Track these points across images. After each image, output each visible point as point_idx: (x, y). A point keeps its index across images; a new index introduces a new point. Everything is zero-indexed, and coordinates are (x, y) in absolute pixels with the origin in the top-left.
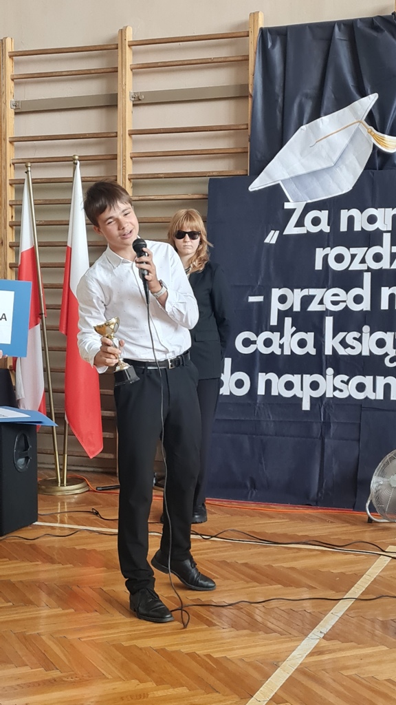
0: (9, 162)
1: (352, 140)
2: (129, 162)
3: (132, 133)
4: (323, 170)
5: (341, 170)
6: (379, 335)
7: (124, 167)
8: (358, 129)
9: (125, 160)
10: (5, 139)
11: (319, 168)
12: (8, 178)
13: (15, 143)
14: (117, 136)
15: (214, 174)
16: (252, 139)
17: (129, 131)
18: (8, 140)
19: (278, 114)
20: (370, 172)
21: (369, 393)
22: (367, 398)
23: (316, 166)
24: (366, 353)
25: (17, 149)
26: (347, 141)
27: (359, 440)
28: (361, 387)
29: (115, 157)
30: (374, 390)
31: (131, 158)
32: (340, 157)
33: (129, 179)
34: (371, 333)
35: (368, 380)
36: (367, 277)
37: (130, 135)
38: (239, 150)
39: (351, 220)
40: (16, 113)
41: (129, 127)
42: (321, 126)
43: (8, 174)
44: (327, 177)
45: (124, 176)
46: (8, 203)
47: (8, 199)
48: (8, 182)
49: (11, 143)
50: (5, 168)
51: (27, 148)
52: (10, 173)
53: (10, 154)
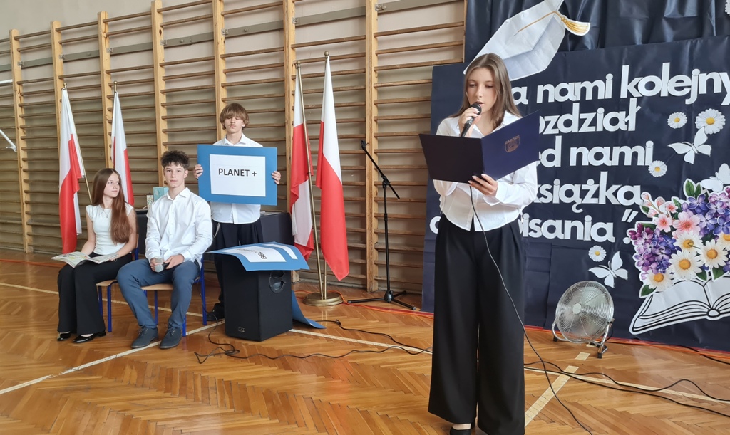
0: (291, 62)
1: (548, 28)
2: (374, 58)
3: (377, 35)
4: (524, 54)
5: (538, 53)
6: (568, 186)
7: (371, 61)
8: (553, 19)
9: (371, 56)
10: (288, 46)
11: (520, 52)
12: (291, 75)
13: (296, 49)
14: (365, 39)
15: (438, 63)
16: (467, 34)
17: (374, 34)
18: (290, 47)
19: (488, 11)
20: (563, 53)
21: (558, 234)
22: (556, 237)
23: (518, 52)
24: (556, 201)
25: (298, 53)
26: (543, 29)
27: (549, 272)
28: (552, 229)
29: (364, 55)
30: (563, 232)
31: (377, 54)
32: (538, 42)
33: (375, 71)
34: (561, 185)
35: (558, 224)
36: (559, 140)
37: (375, 37)
38: (457, 43)
39: (546, 93)
40: (297, 27)
41: (375, 30)
42: (522, 18)
43: (291, 71)
44: (526, 59)
45: (371, 69)
46: (291, 93)
47: (292, 89)
48: (291, 78)
49: (293, 48)
50: (288, 67)
51: (305, 52)
52: (292, 71)
53: (292, 57)
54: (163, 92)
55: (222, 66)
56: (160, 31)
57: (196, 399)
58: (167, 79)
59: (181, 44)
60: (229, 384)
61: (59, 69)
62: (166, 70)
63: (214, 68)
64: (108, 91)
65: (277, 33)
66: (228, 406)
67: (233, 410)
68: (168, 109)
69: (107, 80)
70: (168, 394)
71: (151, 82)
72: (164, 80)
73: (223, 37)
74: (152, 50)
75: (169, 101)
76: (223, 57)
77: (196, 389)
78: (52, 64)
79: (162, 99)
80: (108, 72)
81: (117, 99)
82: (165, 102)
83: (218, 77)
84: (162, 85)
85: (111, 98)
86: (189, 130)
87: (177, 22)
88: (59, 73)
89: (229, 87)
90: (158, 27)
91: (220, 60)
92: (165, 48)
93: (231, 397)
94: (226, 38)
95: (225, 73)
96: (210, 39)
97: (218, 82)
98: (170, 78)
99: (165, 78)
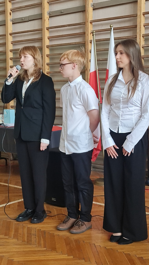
0: (90, 32)
2: (143, 28)
7: (140, 30)
9: (141, 27)
12: (89, 39)
13: (93, 23)
14: (137, 16)
17: (143, 13)
18: (89, 22)
25: (94, 26)
29: (136, 27)
31: (144, 26)
33: (143, 37)
37: (143, 15)
40: (94, 9)
41: (143, 11)
45: (140, 35)
46: (89, 51)
47: (89, 49)
48: (89, 41)
49: (91, 23)
50: (88, 35)
51: (99, 25)
52: (90, 37)
53: (90, 28)
54: (11, 51)
55: (47, 34)
56: (10, 13)
57: (24, 241)
59: (23, 21)
60: (44, 232)
62: (14, 37)
63: (42, 35)
65: (81, 13)
66: (43, 246)
67: (45, 249)
70: (7, 237)
71: (4, 44)
73: (48, 16)
74: (5, 25)
75: (14, 57)
76: (48, 29)
77: (24, 235)
79: (10, 55)
82: (12, 57)
83: (44, 41)
84: (10, 47)
87: (20, 8)
89: (51, 48)
90: (9, 11)
91: (46, 30)
92: (13, 24)
93: (45, 241)
94: (50, 17)
95: (49, 39)
96: (40, 18)
97: (44, 44)
98: (15, 42)
99: (12, 42)
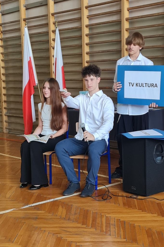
54: (87, 26)
57: (102, 231)
58: (90, 17)
60: (124, 223)
61: (24, 14)
62: (90, 11)
63: (121, 7)
64: (52, 27)
66: (122, 237)
67: (125, 240)
68: (90, 38)
69: (52, 20)
70: (85, 226)
71: (80, 19)
72: (88, 18)
75: (90, 33)
77: (102, 224)
78: (19, 11)
79: (86, 31)
80: (53, 15)
81: (57, 32)
82: (88, 33)
83: (123, 14)
84: (86, 22)
85: (54, 32)
86: (103, 52)
88: (23, 16)
89: (131, 20)
93: (124, 232)
95: (128, 10)
97: (123, 17)
98: (91, 16)
99: (88, 16)
